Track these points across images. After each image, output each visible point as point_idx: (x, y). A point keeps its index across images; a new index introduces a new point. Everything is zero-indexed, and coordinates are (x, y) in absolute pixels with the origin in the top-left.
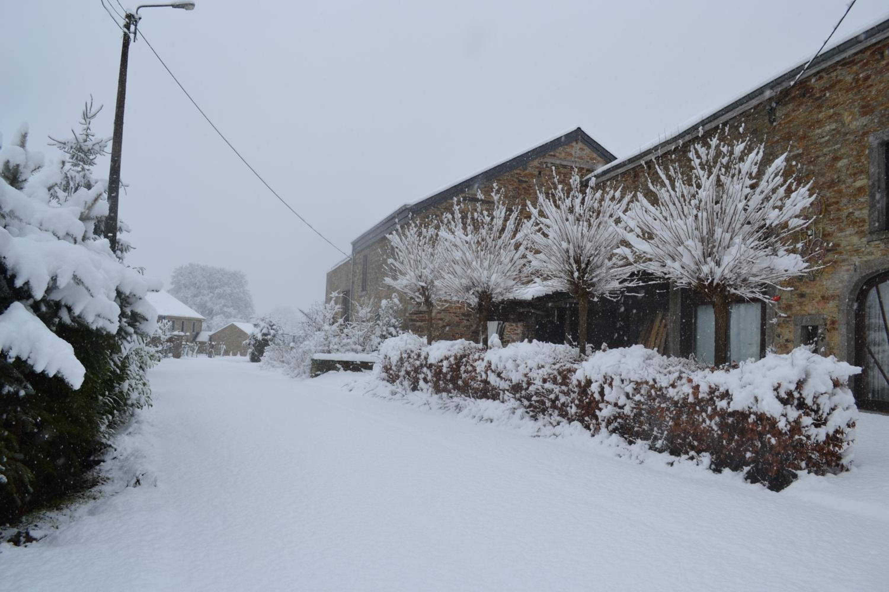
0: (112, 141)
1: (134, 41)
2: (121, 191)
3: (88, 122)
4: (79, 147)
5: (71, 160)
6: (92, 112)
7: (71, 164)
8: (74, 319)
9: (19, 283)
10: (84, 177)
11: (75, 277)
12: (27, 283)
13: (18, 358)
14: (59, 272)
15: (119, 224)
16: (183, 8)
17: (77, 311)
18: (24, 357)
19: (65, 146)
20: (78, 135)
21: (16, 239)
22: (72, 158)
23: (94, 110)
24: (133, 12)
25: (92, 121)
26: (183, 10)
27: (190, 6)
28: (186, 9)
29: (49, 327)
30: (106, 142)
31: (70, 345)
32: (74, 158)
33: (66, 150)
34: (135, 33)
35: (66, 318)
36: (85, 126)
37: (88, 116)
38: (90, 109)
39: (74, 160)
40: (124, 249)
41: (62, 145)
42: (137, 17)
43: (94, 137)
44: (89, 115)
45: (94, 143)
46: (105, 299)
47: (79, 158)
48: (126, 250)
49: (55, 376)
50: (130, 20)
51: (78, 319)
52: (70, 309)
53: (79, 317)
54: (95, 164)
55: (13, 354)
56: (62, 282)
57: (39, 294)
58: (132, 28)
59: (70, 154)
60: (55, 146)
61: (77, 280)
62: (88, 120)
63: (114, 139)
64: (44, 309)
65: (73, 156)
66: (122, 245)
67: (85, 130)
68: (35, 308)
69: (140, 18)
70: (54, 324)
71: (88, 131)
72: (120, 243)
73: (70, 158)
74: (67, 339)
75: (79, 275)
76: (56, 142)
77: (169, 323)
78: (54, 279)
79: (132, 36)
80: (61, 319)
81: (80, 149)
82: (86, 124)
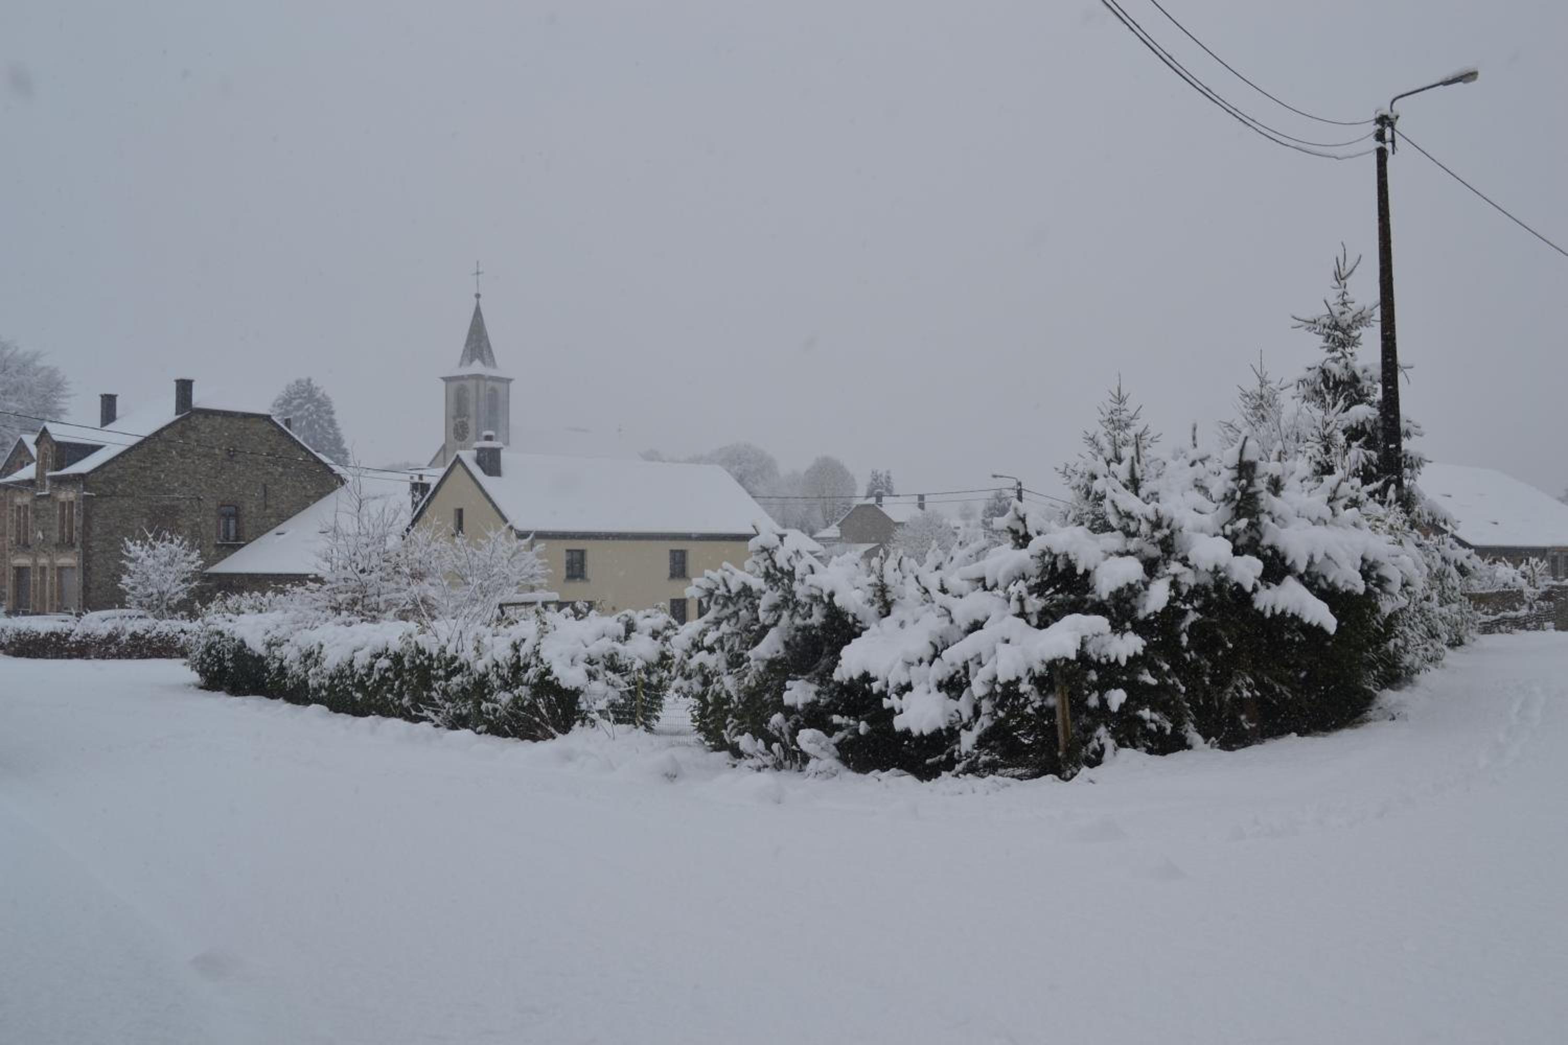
0: (1379, 307)
1: (1394, 153)
2: (1401, 377)
3: (1342, 285)
4: (1334, 323)
5: (1326, 345)
6: (1347, 269)
7: (1326, 349)
8: (1329, 585)
9: (1288, 562)
10: (1346, 366)
11: (1326, 555)
12: (1293, 562)
13: (1293, 614)
14: (1314, 552)
15: (1403, 425)
16: (1460, 81)
17: (1330, 580)
18: (1296, 614)
19: (1315, 326)
20: (1332, 307)
21: (1284, 531)
22: (1327, 341)
23: (1349, 266)
24: (1386, 111)
25: (1348, 281)
26: (1459, 85)
27: (1471, 77)
28: (1465, 82)
29: (1311, 592)
30: (1372, 310)
31: (1326, 605)
32: (1330, 340)
33: (1317, 330)
34: (1393, 142)
35: (1324, 585)
36: (1340, 291)
37: (1343, 276)
38: (1344, 264)
39: (1330, 344)
40: (1415, 464)
41: (1312, 325)
42: (1392, 116)
43: (1355, 304)
44: (1343, 274)
45: (1356, 313)
46: (1351, 569)
47: (1336, 340)
48: (1418, 466)
49: (1317, 626)
50: (1383, 124)
51: (1333, 586)
52: (1325, 578)
53: (1333, 582)
54: (1360, 344)
55: (1289, 611)
56: (1317, 560)
57: (1302, 568)
58: (1388, 132)
59: (1324, 335)
60: (1301, 328)
61: (1328, 557)
62: (1342, 282)
63: (1381, 304)
64: (1306, 579)
65: (1329, 337)
66: (1411, 458)
67: (1339, 296)
68: (1300, 578)
69: (1397, 117)
70: (1315, 589)
71: (1346, 297)
72: (1409, 456)
73: (1324, 341)
74: (1325, 601)
75: (1329, 552)
76: (1301, 323)
77: (1541, 565)
78: (1312, 557)
79: (1389, 146)
80: (1319, 585)
81: (1336, 327)
82: (1341, 288)
